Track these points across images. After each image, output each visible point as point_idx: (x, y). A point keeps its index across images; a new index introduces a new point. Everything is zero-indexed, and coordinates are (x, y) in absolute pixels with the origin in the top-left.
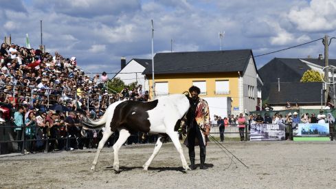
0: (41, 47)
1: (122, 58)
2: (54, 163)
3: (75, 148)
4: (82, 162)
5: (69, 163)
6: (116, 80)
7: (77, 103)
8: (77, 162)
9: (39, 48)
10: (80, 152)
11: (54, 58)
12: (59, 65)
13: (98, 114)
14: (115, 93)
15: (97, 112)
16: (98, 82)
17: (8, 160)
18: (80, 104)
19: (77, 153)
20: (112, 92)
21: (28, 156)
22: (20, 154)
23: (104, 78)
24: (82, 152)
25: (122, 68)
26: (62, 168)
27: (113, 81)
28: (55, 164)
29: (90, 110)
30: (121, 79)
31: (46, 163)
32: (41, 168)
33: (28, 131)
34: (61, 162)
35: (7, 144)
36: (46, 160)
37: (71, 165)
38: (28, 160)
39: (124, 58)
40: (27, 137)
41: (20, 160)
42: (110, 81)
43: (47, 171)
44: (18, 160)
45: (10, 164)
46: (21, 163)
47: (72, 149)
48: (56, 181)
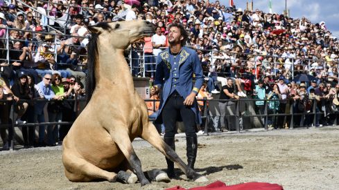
0: (285, 11)
2: (301, 140)
3: (324, 125)
4: (333, 140)
5: (319, 140)
8: (328, 140)
9: (283, 14)
10: (330, 129)
17: (251, 136)
19: (326, 129)
21: (271, 131)
22: (263, 129)
24: (333, 129)
26: (311, 145)
28: (303, 141)
31: (292, 139)
32: (287, 144)
33: (271, 105)
34: (309, 140)
35: (249, 118)
36: (292, 137)
37: (321, 143)
38: (273, 136)
40: (270, 111)
41: (263, 136)
43: (294, 149)
44: (261, 136)
45: (254, 139)
46: (265, 139)
47: (321, 125)
48: (305, 159)
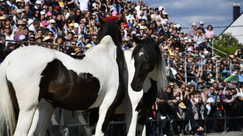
1: (235, 4)
6: (227, 37)
7: (171, 71)
11: (138, 8)
12: (144, 17)
13: (200, 86)
14: (223, 56)
15: (199, 84)
16: (199, 41)
18: (174, 72)
20: (219, 54)
23: (209, 34)
25: (235, 19)
27: (221, 37)
29: (189, 80)
30: (233, 35)
35: (77, 128)
39: (238, 5)
42: (217, 38)
